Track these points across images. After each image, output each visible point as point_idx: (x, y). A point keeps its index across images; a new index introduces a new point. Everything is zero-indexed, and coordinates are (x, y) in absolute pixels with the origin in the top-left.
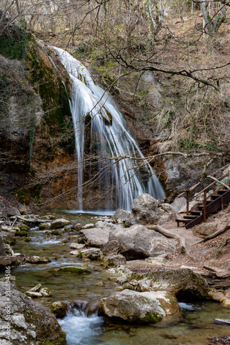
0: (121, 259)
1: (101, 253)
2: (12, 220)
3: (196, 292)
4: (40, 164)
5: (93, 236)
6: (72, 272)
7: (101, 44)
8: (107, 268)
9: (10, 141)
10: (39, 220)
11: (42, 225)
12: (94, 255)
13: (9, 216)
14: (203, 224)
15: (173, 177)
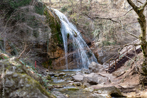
0: (88, 85)
1: (81, 83)
2: (44, 74)
3: (117, 93)
4: (51, 53)
5: (76, 78)
6: (73, 90)
7: (71, 6)
8: (84, 88)
9: (40, 45)
10: (54, 74)
11: (55, 75)
12: (78, 84)
13: (43, 73)
14: (115, 72)
15: (101, 55)
